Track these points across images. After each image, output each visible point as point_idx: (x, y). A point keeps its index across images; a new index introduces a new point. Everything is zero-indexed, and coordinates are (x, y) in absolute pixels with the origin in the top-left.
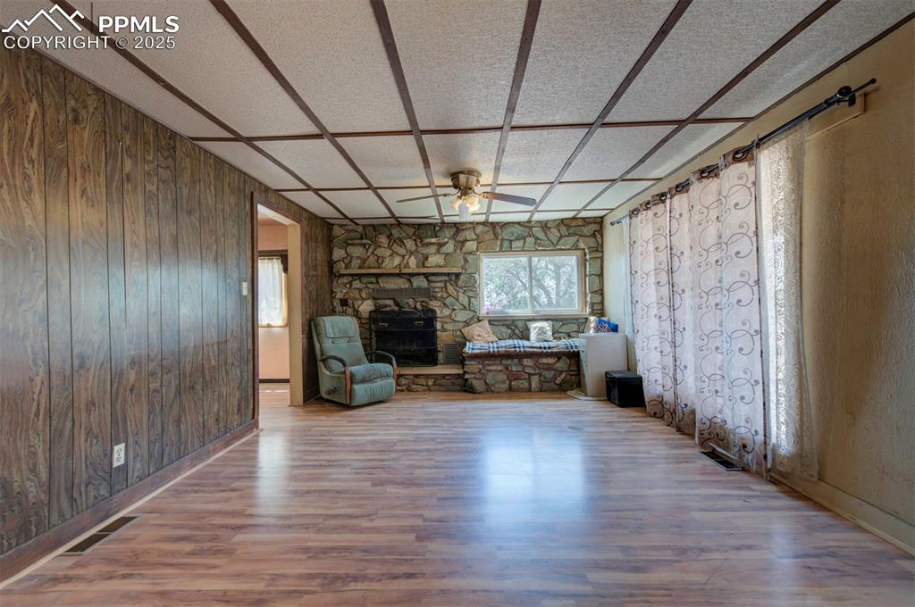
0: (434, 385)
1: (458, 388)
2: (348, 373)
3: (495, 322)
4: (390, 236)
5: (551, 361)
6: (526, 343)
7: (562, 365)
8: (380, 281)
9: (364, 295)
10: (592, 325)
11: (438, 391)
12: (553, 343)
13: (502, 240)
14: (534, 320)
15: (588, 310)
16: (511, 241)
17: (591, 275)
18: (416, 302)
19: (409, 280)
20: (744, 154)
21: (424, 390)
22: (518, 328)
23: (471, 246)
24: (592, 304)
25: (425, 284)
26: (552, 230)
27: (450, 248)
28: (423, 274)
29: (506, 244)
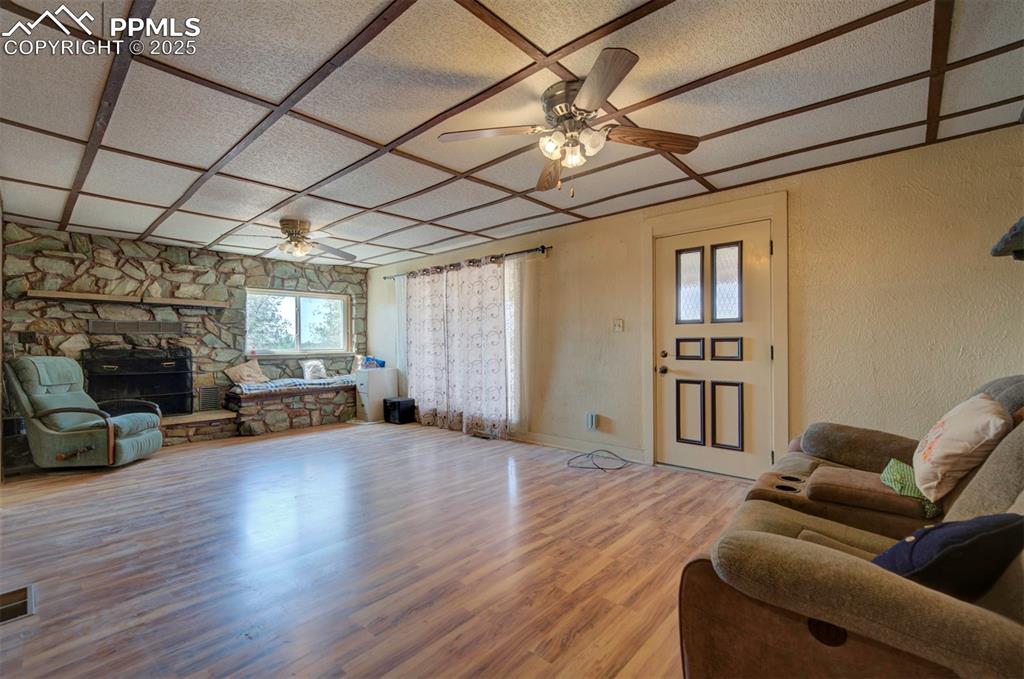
0: (196, 434)
1: (229, 434)
2: (111, 425)
3: (266, 361)
4: (118, 253)
5: (330, 395)
6: (300, 381)
7: (340, 398)
8: (100, 310)
9: (68, 327)
10: (360, 363)
11: (202, 440)
12: (329, 380)
13: (274, 277)
14: (306, 358)
15: (354, 350)
16: (283, 280)
17: (356, 319)
18: (160, 339)
19: (150, 312)
20: (497, 259)
21: (183, 443)
22: (287, 366)
23: (238, 279)
24: (358, 344)
25: (173, 317)
26: (325, 274)
27: (210, 278)
28: (172, 306)
29: (278, 282)
